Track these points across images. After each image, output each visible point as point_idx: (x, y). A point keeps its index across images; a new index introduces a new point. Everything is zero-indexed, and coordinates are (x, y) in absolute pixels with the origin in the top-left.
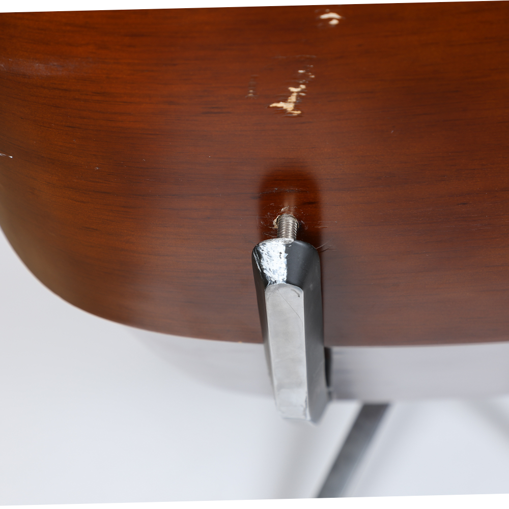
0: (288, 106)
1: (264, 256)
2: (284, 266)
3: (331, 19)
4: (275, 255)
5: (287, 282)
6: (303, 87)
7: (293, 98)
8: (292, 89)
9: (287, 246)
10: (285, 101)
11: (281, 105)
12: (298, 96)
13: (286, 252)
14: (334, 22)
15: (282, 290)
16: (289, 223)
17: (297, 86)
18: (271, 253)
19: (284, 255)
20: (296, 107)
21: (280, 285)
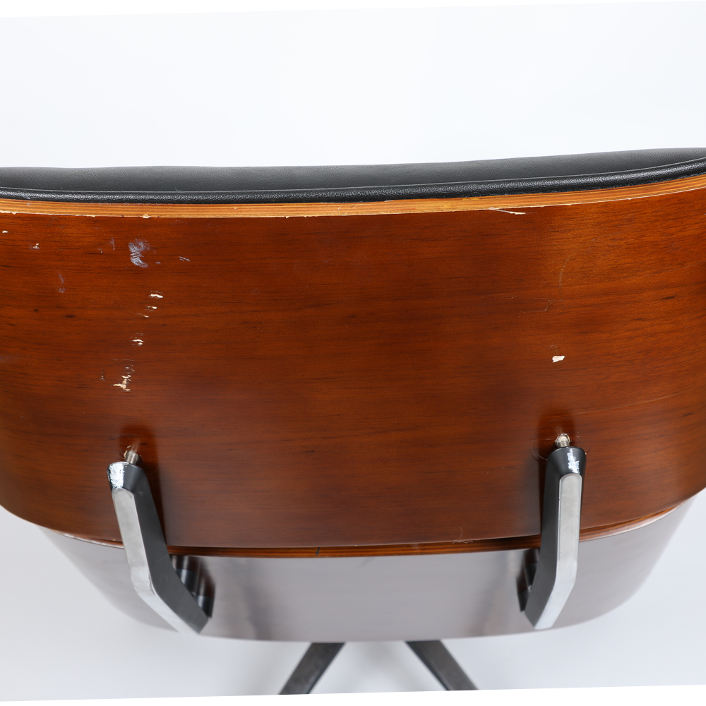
0: (123, 386)
1: (112, 472)
2: (122, 478)
3: (139, 342)
4: (118, 471)
5: (123, 487)
6: (129, 376)
7: (125, 382)
8: (124, 377)
9: (124, 466)
10: (121, 383)
11: (119, 385)
12: (127, 381)
13: (124, 470)
14: (141, 344)
15: (120, 493)
16: (132, 456)
17: (126, 375)
18: (115, 470)
19: (123, 471)
20: (127, 387)
21: (119, 489)
